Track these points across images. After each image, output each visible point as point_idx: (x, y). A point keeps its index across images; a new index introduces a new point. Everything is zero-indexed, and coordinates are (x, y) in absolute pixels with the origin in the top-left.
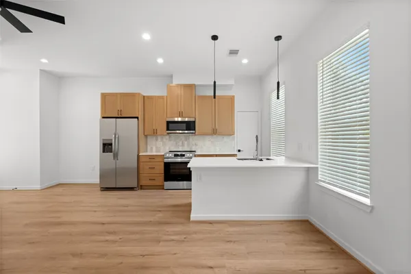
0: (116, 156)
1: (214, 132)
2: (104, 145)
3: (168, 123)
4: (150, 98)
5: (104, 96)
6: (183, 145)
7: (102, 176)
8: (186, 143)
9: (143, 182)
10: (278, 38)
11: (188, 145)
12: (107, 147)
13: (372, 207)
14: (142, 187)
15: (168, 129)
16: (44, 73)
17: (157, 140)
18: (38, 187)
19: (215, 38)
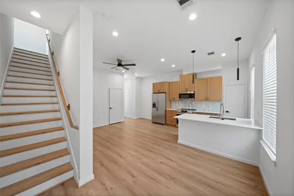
0: (157, 110)
1: (207, 99)
2: (153, 104)
3: (180, 94)
4: (171, 83)
5: (154, 84)
6: (189, 106)
7: (152, 117)
8: (190, 105)
9: (168, 122)
10: (238, 39)
11: (192, 106)
12: (154, 105)
13: (275, 163)
14: (167, 125)
15: (180, 98)
16: (137, 78)
17: (176, 103)
18: (135, 118)
19: (193, 52)
